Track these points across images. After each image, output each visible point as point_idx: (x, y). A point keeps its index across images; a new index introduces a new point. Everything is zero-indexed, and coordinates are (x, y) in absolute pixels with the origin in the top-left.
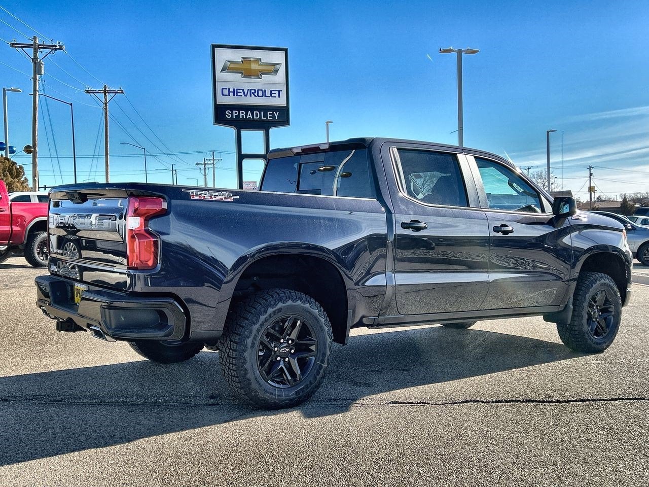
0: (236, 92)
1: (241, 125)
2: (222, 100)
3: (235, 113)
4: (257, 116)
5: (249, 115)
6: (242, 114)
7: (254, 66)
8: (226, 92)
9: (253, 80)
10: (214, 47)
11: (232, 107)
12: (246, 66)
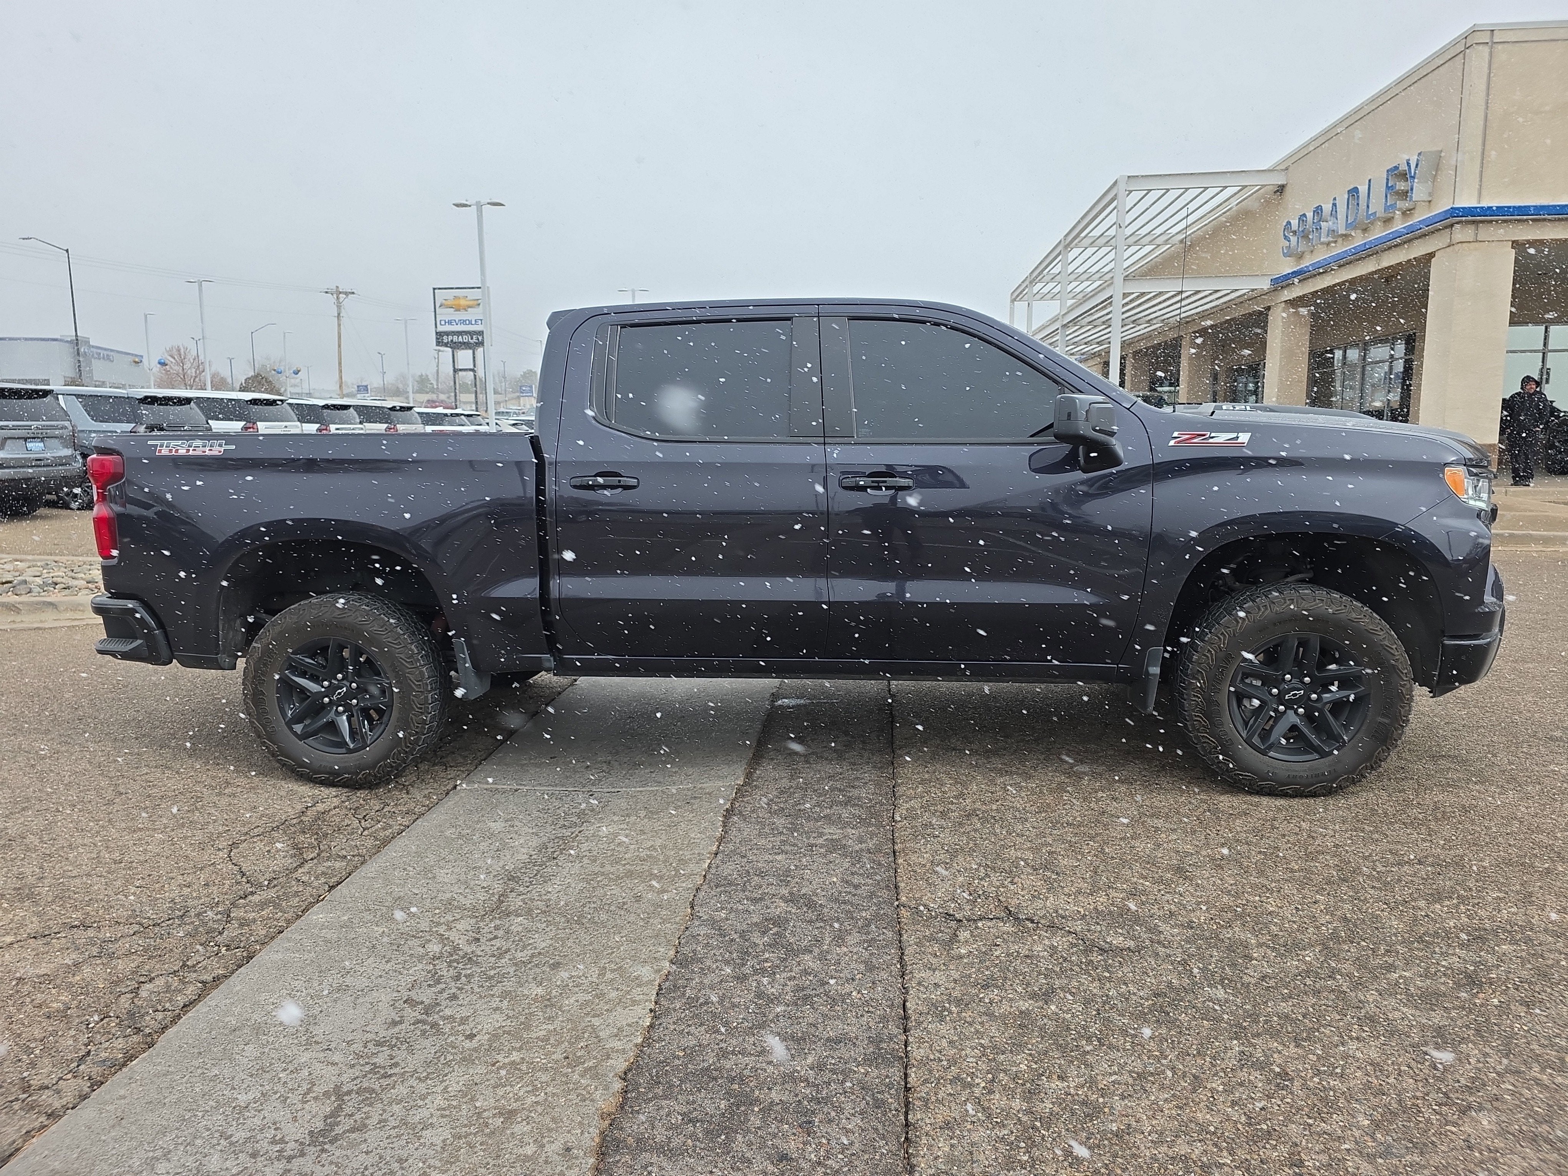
0: (450, 322)
1: (455, 346)
2: (441, 329)
3: (450, 338)
4: (466, 339)
5: (460, 339)
6: (455, 339)
7: (463, 302)
8: (443, 323)
9: (463, 312)
10: (434, 289)
11: (447, 334)
12: (456, 302)
